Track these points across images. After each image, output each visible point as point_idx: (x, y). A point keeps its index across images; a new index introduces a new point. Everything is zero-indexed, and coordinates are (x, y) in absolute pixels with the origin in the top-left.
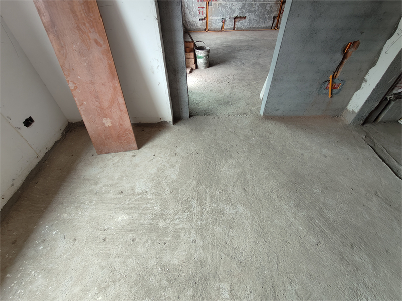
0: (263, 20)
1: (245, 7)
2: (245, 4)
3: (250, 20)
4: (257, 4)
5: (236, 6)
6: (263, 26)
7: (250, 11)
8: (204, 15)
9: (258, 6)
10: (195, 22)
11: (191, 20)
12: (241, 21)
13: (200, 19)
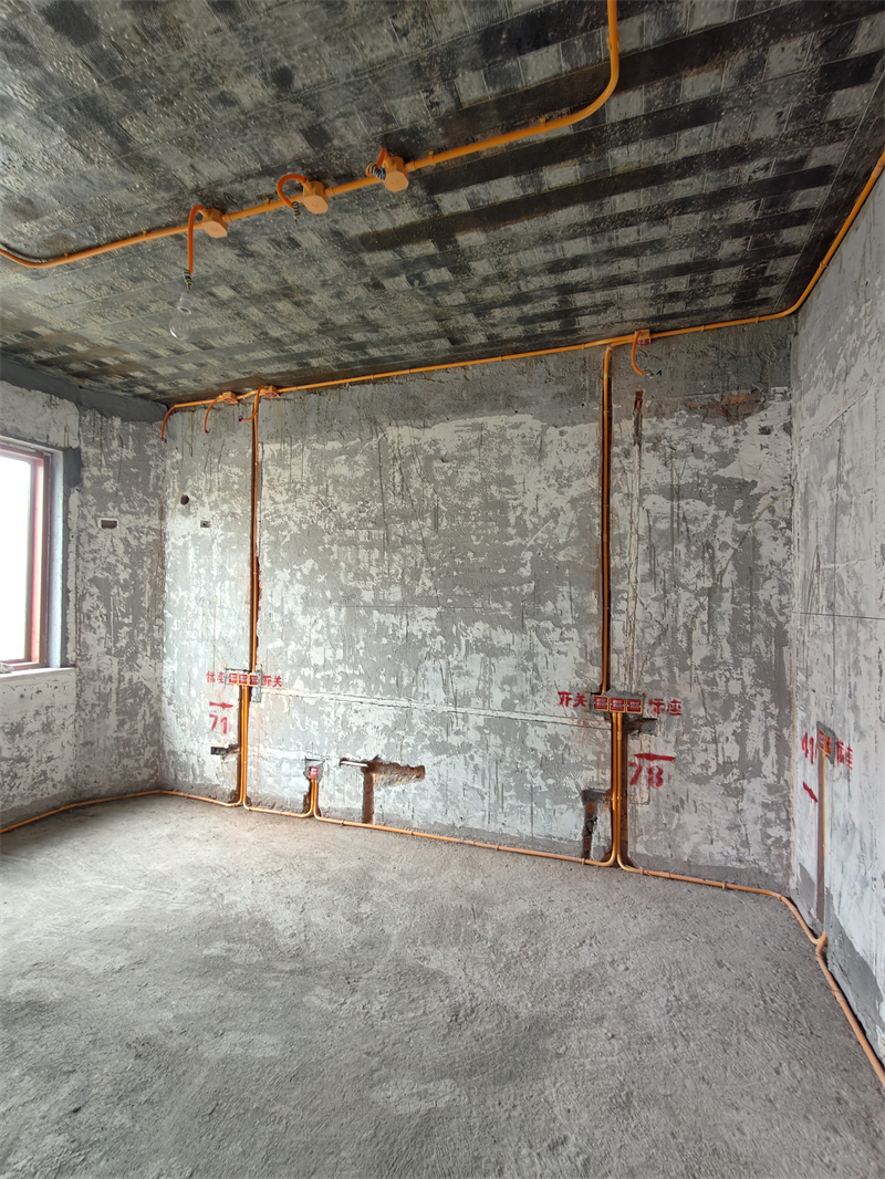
0: (519, 797)
1: (411, 726)
2: (409, 712)
3: (443, 788)
4: (472, 719)
5: (370, 718)
6: (526, 830)
7: (440, 748)
8: (232, 737)
9: (479, 729)
10: (194, 760)
11: (179, 748)
12: (398, 788)
13: (215, 751)
